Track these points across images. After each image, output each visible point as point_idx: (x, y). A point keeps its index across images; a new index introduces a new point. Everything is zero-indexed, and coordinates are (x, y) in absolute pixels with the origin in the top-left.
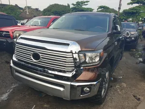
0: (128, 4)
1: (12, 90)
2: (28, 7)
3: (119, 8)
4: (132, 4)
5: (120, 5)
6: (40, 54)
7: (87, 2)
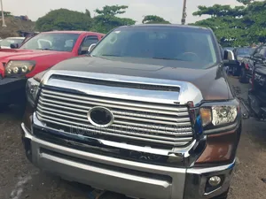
0: (195, 14)
1: (20, 191)
2: (5, 13)
3: (183, 21)
4: (199, 14)
5: (184, 15)
6: (112, 112)
7: (123, 7)
